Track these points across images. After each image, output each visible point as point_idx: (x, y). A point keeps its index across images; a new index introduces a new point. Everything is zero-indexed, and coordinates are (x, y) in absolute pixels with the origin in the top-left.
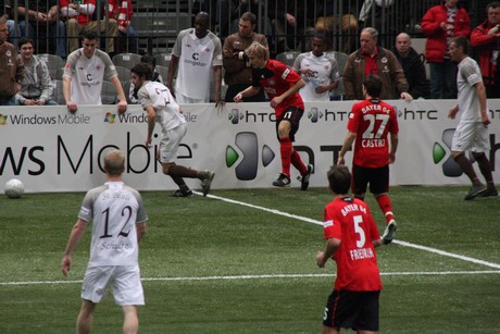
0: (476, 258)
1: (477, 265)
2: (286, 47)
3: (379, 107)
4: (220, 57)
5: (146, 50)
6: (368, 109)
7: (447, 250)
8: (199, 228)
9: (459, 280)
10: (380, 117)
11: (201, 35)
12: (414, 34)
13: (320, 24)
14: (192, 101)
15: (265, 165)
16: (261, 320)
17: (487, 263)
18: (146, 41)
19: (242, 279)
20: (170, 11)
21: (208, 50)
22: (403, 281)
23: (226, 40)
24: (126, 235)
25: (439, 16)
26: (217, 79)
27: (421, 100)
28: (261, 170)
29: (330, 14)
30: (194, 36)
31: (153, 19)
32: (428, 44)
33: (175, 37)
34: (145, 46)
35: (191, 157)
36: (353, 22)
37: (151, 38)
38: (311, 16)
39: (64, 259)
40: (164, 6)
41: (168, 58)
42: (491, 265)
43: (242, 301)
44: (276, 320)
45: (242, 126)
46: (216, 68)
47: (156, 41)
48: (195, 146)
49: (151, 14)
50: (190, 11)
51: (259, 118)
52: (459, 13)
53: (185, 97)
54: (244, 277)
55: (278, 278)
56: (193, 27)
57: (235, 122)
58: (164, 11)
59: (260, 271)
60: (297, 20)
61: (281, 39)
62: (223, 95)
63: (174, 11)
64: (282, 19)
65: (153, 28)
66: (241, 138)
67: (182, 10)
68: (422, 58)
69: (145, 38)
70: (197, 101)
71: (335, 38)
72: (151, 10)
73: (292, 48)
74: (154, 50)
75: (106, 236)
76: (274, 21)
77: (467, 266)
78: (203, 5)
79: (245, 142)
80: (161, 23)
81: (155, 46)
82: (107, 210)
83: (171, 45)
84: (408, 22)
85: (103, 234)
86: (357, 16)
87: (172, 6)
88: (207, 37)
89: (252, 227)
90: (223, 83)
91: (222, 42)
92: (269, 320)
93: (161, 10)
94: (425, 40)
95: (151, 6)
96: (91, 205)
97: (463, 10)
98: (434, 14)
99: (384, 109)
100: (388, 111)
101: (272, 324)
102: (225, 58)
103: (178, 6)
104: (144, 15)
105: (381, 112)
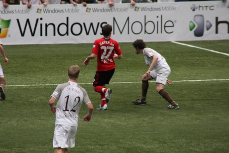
6: (103, 43)
8: (177, 58)
16: (206, 100)
19: (197, 82)
24: (74, 111)
28: (206, 32)
35: (173, 26)
43: (197, 91)
44: (213, 100)
45: (197, 12)
48: (175, 21)
51: (205, 8)
54: (198, 80)
55: (213, 81)
57: (194, 10)
66: (197, 18)
75: (66, 110)
82: (68, 96)
89: (201, 58)
92: (209, 100)
99: (111, 44)
101: (211, 101)
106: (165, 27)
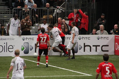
0: (81, 72)
1: (81, 74)
2: (36, 22)
3: (44, 35)
4: (20, 25)
5: (2, 23)
6: (41, 35)
7: (74, 70)
9: (76, 78)
10: (44, 37)
11: (15, 19)
12: (66, 20)
13: (44, 17)
14: (13, 35)
15: (31, 50)
17: (83, 74)
18: (2, 21)
20: (8, 14)
21: (17, 23)
22: (63, 78)
23: (21, 21)
24: (21, 69)
25: (72, 15)
26: (19, 30)
27: (68, 35)
28: (30, 51)
29: (46, 15)
30: (14, 20)
31: (4, 16)
32: (69, 22)
33: (9, 20)
34: (2, 22)
35: (13, 48)
36: (52, 17)
37: (3, 20)
38: (42, 15)
39: (7, 76)
40: (6, 13)
41: (7, 25)
42: (84, 74)
45: (25, 41)
46: (19, 27)
47: (4, 21)
48: (14, 46)
49: (3, 15)
50: (13, 14)
51: (29, 39)
52: (77, 15)
53: (11, 34)
54: (26, 77)
55: (34, 77)
56: (14, 17)
58: (7, 14)
59: (30, 75)
60: (39, 16)
61: (35, 20)
62: (21, 34)
63: (9, 14)
64: (35, 16)
65: (4, 18)
66: (25, 44)
67: (11, 14)
68: (68, 25)
69: (2, 20)
70: (14, 35)
71: (47, 20)
72: (4, 14)
73: (37, 23)
74: (4, 23)
75: (17, 70)
76: (33, 16)
77: (79, 74)
78: (16, 12)
79: (26, 45)
80: (6, 17)
81: (4, 22)
82: (18, 64)
83: (8, 22)
84: (65, 17)
85: (17, 69)
86: (52, 15)
87: (8, 13)
88: (17, 20)
90: (21, 31)
91: (20, 21)
93: (6, 14)
94: (69, 21)
95: (3, 13)
96: (14, 62)
97: (78, 14)
98: (71, 15)
99: (45, 35)
100: (46, 36)
102: (21, 25)
103: (10, 13)
104: (2, 15)
105: (44, 36)
106: (8, 48)
